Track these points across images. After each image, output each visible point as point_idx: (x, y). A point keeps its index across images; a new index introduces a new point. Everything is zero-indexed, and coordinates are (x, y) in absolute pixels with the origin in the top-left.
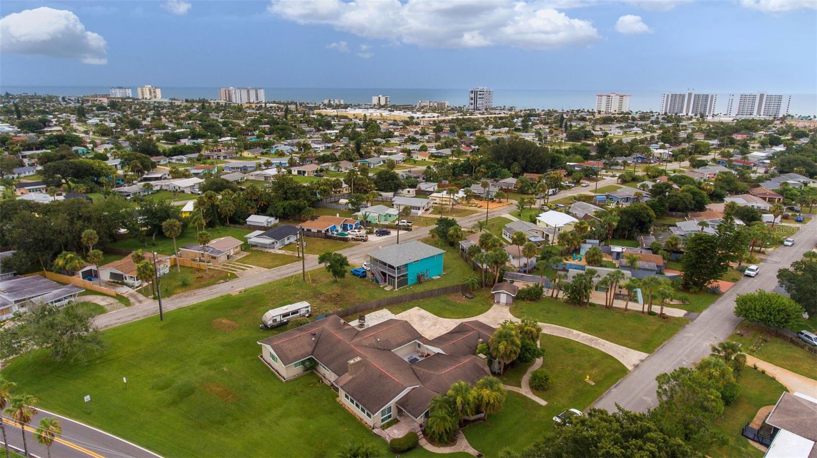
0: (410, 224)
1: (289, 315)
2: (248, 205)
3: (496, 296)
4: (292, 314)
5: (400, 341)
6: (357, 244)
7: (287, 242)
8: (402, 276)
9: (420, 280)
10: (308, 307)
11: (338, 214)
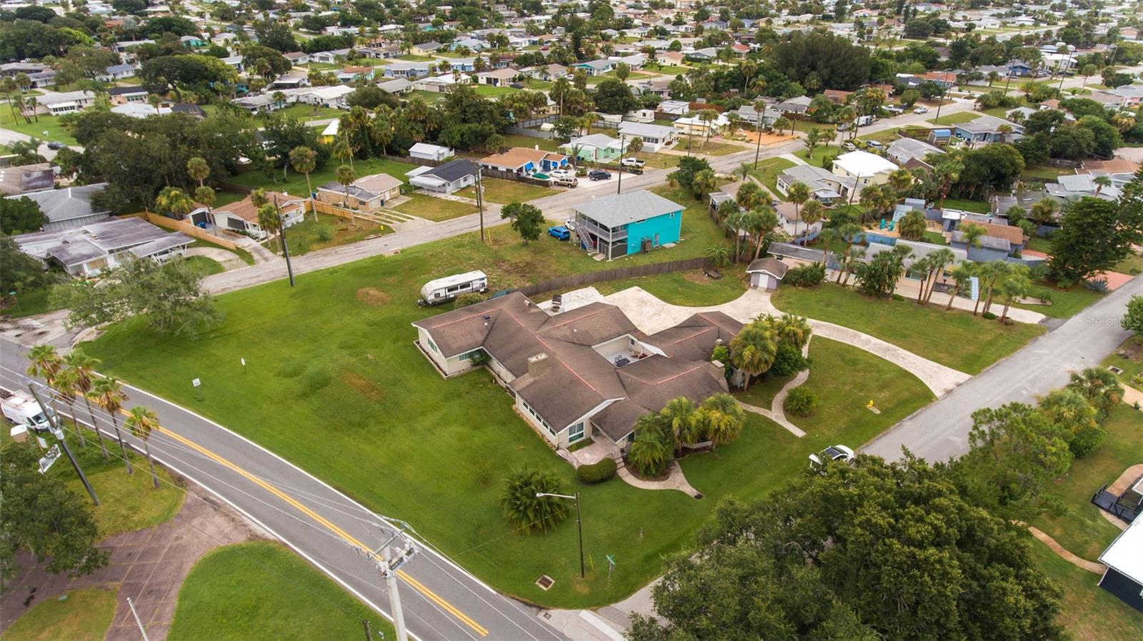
0: (640, 164)
1: (457, 288)
2: (412, 128)
3: (753, 278)
4: (462, 287)
5: (606, 334)
6: (561, 192)
7: (463, 184)
8: (619, 241)
9: (645, 248)
10: (483, 279)
11: (537, 147)
